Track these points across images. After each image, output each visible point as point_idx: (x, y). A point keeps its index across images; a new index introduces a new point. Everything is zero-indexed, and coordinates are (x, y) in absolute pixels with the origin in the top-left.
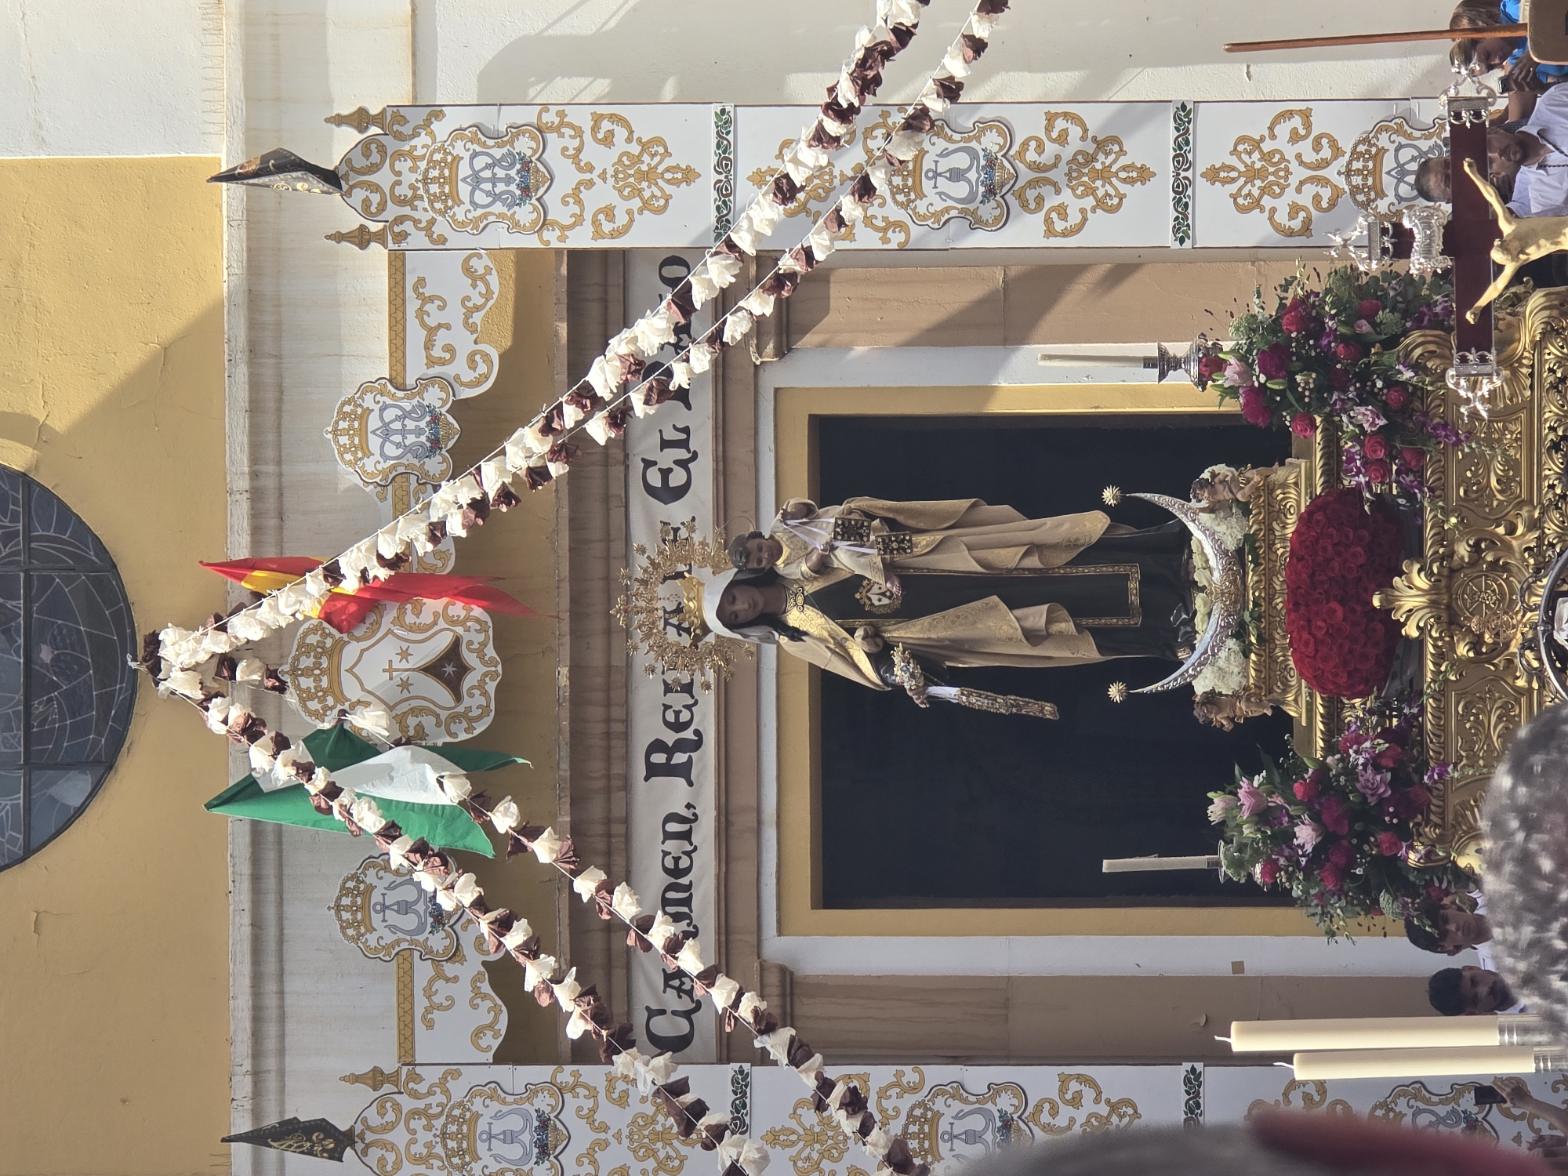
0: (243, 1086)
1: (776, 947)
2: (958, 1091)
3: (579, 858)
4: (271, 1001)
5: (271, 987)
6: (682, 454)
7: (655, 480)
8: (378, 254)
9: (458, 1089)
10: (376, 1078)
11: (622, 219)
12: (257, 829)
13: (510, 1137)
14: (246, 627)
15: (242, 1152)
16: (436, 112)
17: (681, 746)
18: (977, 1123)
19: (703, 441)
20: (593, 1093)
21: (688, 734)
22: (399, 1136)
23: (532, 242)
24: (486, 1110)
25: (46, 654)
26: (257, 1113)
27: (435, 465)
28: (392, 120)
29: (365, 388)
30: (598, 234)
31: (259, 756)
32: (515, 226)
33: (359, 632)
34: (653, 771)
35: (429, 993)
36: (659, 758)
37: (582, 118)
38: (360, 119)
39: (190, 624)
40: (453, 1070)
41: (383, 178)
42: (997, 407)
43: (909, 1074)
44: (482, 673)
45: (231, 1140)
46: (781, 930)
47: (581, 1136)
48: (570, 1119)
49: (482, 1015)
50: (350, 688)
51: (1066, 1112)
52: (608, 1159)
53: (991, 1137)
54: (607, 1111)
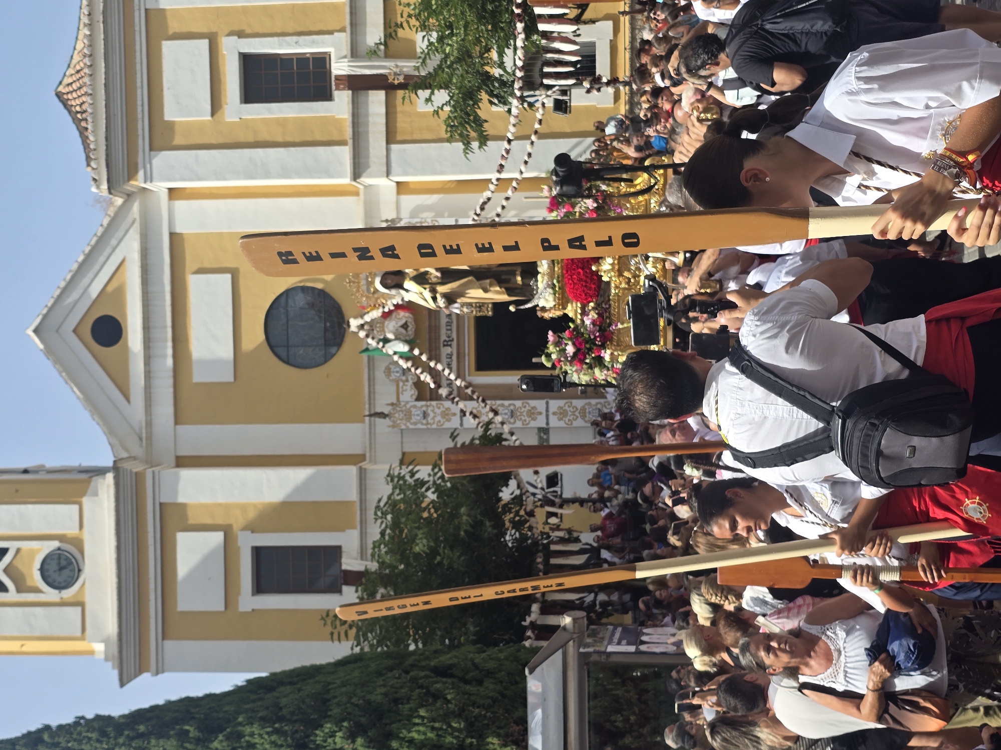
0: (367, 406)
1: (468, 378)
2: (503, 405)
3: (430, 359)
4: (372, 390)
5: (372, 387)
9: (408, 406)
10: (392, 404)
12: (369, 357)
13: (418, 415)
14: (367, 318)
15: (367, 419)
16: (401, 219)
17: (450, 341)
18: (506, 411)
20: (433, 406)
21: (451, 338)
22: (397, 415)
24: (413, 410)
25: (328, 324)
26: (370, 411)
28: (393, 221)
31: (370, 341)
33: (388, 319)
34: (444, 346)
35: (402, 388)
36: (445, 343)
38: (387, 220)
39: (355, 317)
40: (407, 403)
43: (495, 401)
44: (411, 327)
45: (365, 416)
46: (469, 375)
47: (432, 415)
48: (429, 411)
49: (413, 392)
50: (386, 330)
51: (523, 409)
52: (437, 419)
53: (509, 414)
54: (437, 410)
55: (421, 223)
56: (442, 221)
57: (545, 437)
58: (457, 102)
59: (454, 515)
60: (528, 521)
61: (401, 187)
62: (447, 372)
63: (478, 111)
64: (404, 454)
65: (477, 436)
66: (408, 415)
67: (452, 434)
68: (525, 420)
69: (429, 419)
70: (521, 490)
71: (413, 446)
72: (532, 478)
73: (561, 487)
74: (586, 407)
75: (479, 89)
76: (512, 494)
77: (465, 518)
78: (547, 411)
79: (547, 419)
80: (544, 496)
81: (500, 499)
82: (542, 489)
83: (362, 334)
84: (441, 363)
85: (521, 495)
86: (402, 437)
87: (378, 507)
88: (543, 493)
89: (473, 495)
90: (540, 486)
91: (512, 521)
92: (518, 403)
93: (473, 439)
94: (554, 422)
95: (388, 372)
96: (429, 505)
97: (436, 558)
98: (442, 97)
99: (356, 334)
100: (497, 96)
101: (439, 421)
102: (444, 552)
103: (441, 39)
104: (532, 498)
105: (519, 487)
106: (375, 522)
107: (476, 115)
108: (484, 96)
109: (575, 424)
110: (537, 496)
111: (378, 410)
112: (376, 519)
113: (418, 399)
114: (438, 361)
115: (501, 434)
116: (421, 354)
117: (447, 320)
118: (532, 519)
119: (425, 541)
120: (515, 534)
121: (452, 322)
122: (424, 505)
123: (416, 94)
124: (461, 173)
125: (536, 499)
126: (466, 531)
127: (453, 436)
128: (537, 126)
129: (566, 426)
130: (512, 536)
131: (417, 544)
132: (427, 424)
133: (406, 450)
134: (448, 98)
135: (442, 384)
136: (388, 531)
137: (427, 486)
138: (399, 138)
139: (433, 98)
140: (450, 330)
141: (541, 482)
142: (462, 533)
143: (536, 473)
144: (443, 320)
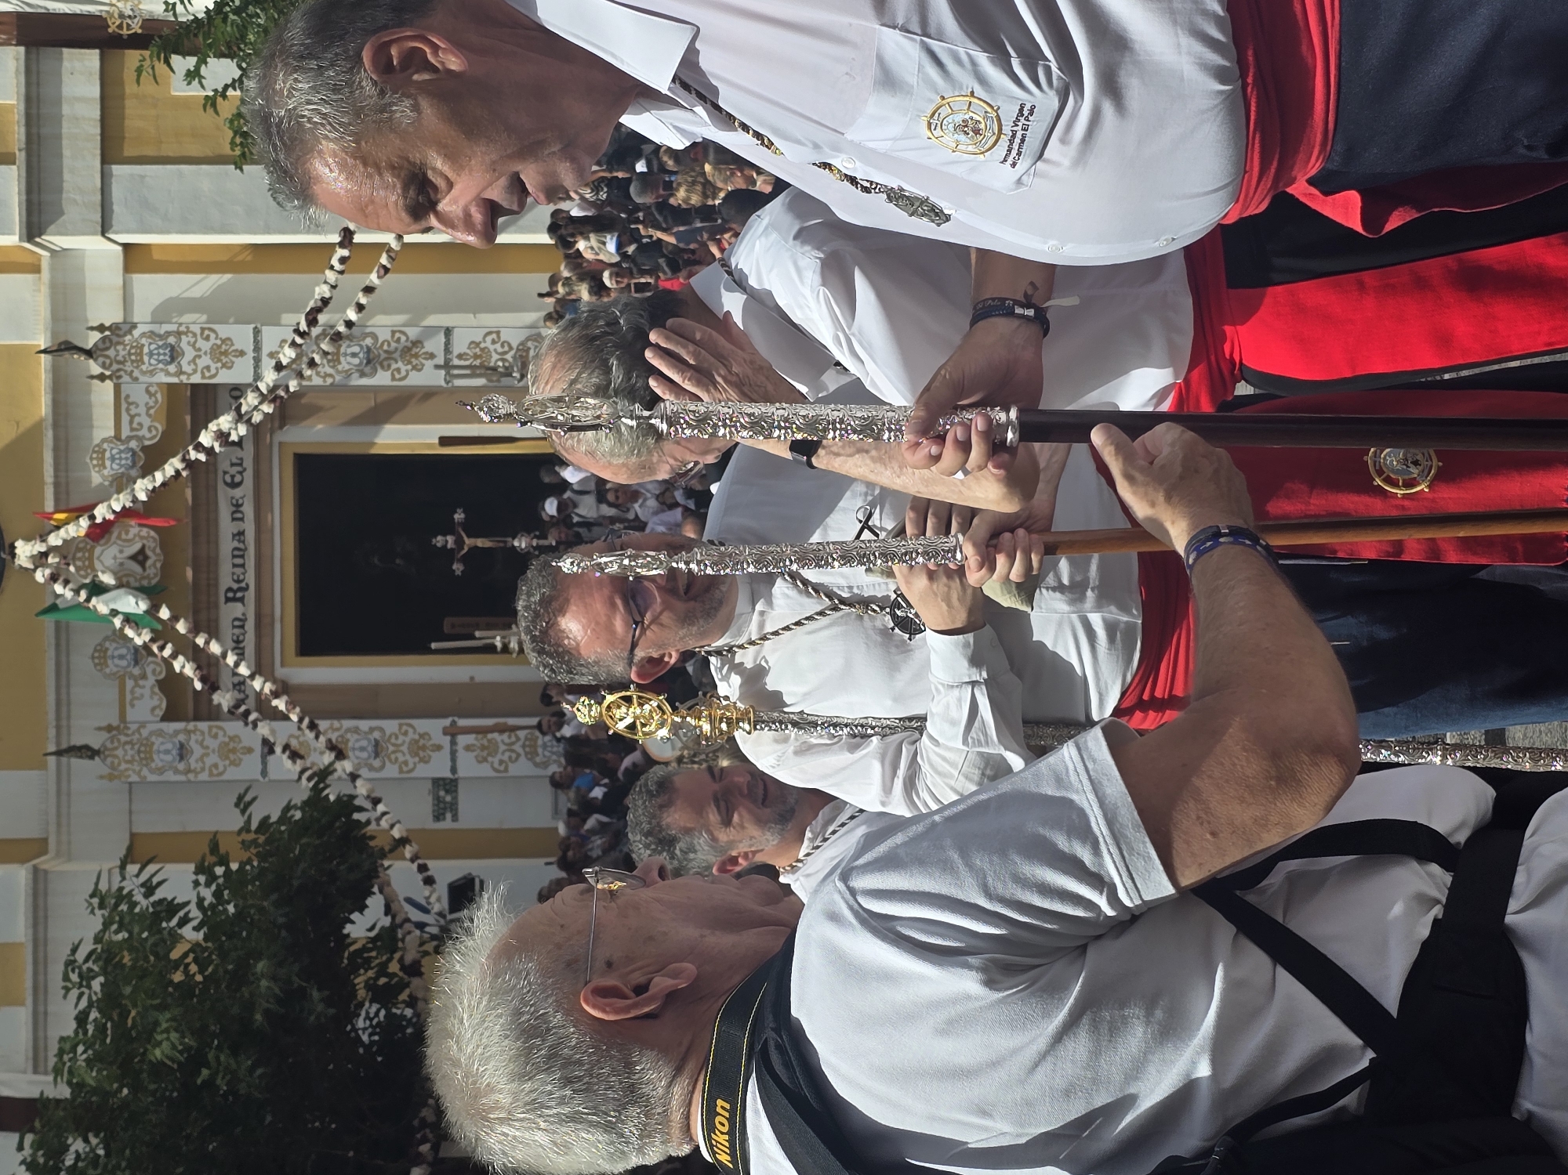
0: (52, 732)
1: (280, 672)
2: (356, 730)
3: (196, 630)
4: (64, 696)
5: (64, 691)
6: (239, 469)
7: (228, 479)
8: (109, 385)
9: (145, 733)
10: (109, 728)
11: (213, 371)
12: (58, 624)
13: (167, 752)
14: (55, 540)
15: (52, 760)
16: (134, 326)
17: (240, 589)
18: (364, 743)
19: (249, 463)
20: (203, 733)
21: (243, 585)
22: (120, 752)
23: (175, 380)
24: (157, 741)
26: (58, 743)
27: (134, 473)
28: (114, 328)
29: (104, 440)
30: (203, 377)
31: (58, 588)
32: (168, 374)
33: (102, 542)
34: (228, 600)
35: (132, 692)
36: (230, 595)
37: (196, 329)
38: (101, 328)
39: (28, 539)
40: (143, 725)
41: (111, 353)
42: (374, 451)
43: (336, 724)
44: (154, 560)
45: (46, 754)
46: (283, 665)
47: (198, 751)
48: (193, 743)
49: (155, 702)
50: (97, 565)
51: (401, 738)
52: (209, 761)
53: (370, 750)
54: (209, 741)
55: (179, 334)
56: (224, 331)
57: (448, 798)
59: (241, 976)
60: (407, 985)
61: (135, 257)
62: (231, 659)
64: (133, 836)
65: (298, 800)
66: (145, 752)
67: (240, 798)
68: (406, 763)
69: (193, 762)
70: (393, 918)
71: (154, 821)
72: (421, 893)
76: (371, 929)
77: (264, 983)
78: (453, 740)
79: (453, 759)
80: (444, 929)
81: (343, 940)
82: (441, 914)
83: (40, 576)
84: (218, 639)
85: (394, 927)
86: (130, 800)
87: (70, 963)
88: (442, 922)
89: (284, 933)
90: (436, 908)
91: (370, 986)
92: (390, 726)
93: (288, 808)
94: (468, 766)
95: (100, 655)
96: (186, 955)
97: (200, 1073)
98: (223, 69)
99: (29, 573)
101: (215, 766)
102: (217, 1058)
104: (418, 932)
105: (388, 910)
106: (65, 997)
109: (515, 769)
110: (428, 929)
111: (78, 740)
112: (67, 990)
113: (169, 716)
114: (214, 633)
115: (352, 797)
116: (175, 618)
117: (236, 544)
118: (416, 982)
119: (174, 1036)
120: (377, 1014)
121: (246, 549)
122: (175, 955)
123: (167, 62)
125: (426, 936)
126: (267, 1013)
127: (243, 804)
129: (494, 774)
130: (371, 1020)
131: (159, 1044)
132: (188, 771)
133: (139, 828)
134: (237, 73)
135: (222, 685)
136: (94, 1014)
137: (181, 913)
138: (128, 151)
139: (203, 70)
140: (243, 566)
141: (439, 900)
142: (258, 1017)
143: (429, 881)
144: (227, 545)
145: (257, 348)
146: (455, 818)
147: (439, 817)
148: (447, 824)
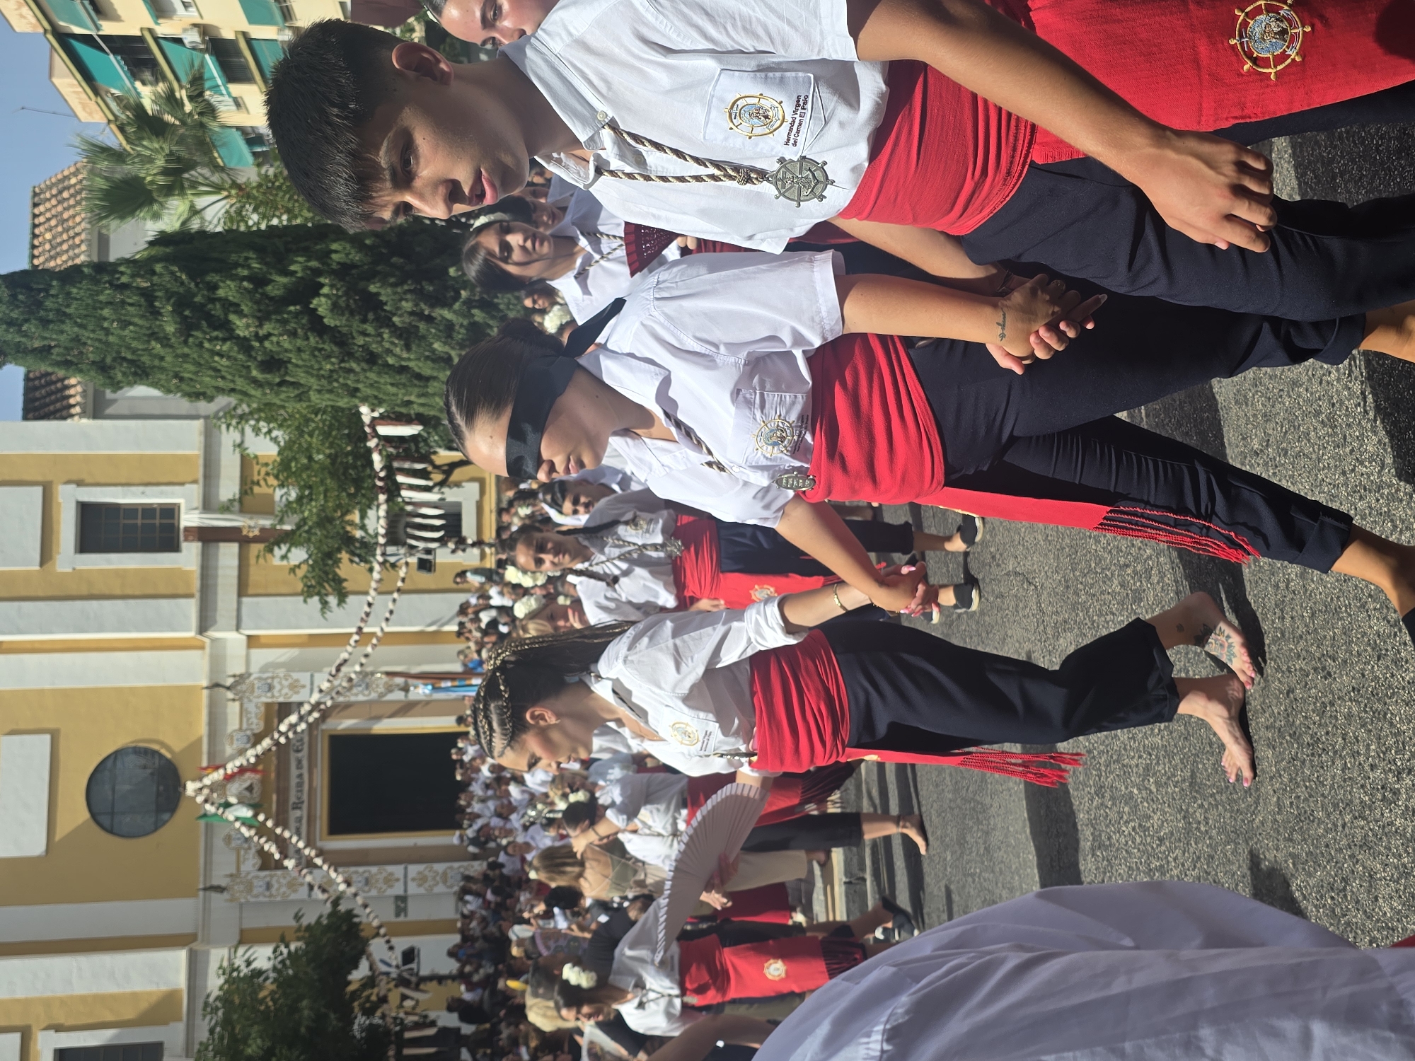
0: (201, 879)
1: (319, 844)
2: (356, 872)
3: (276, 825)
4: (208, 859)
5: (208, 856)
6: (301, 745)
7: (295, 748)
8: (237, 704)
9: (249, 877)
10: (231, 875)
11: (289, 695)
12: (207, 825)
13: (260, 886)
14: (207, 781)
15: (201, 893)
16: (250, 675)
17: (300, 803)
18: (361, 880)
19: (306, 743)
21: (302, 800)
22: (236, 888)
23: (269, 700)
24: (256, 882)
25: (161, 788)
26: (205, 884)
27: (249, 745)
28: (241, 676)
29: (235, 731)
30: (284, 698)
31: (208, 806)
32: (267, 697)
33: (231, 782)
34: (294, 809)
35: (243, 857)
36: (295, 806)
37: (282, 675)
38: (234, 676)
39: (193, 780)
40: (248, 873)
41: (239, 688)
43: (346, 869)
44: (257, 789)
45: (199, 890)
46: (321, 840)
47: (276, 886)
48: (274, 882)
49: (255, 861)
50: (228, 793)
51: (379, 876)
52: (283, 889)
53: (364, 882)
54: (282, 880)
55: (273, 678)
56: (295, 675)
57: (402, 905)
58: (315, 561)
59: (294, 1008)
60: (380, 1007)
61: (252, 641)
62: (294, 839)
63: (337, 570)
64: (242, 931)
65: (325, 914)
66: (249, 887)
68: (382, 888)
69: (274, 891)
71: (254, 921)
72: (387, 955)
73: (419, 964)
74: (449, 871)
75: (339, 550)
77: (306, 1012)
78: (406, 876)
79: (405, 885)
80: (400, 975)
82: (397, 967)
83: (200, 799)
84: (290, 830)
85: (373, 976)
86: (241, 912)
87: (206, 1004)
88: (398, 971)
89: (317, 984)
90: (394, 963)
91: (361, 1008)
92: (374, 869)
93: (321, 917)
94: (413, 889)
95: (228, 839)
96: (266, 996)
98: (299, 555)
99: (193, 798)
100: (359, 556)
101: (284, 893)
103: (300, 499)
104: (385, 978)
105: (371, 968)
106: (204, 1019)
107: (336, 574)
108: (344, 556)
109: (436, 890)
110: (391, 975)
111: (215, 882)
112: (204, 1016)
113: (262, 868)
114: (285, 827)
115: (352, 910)
116: (266, 819)
117: (298, 780)
118: (385, 1005)
119: (259, 1041)
120: (364, 1022)
121: (303, 783)
122: (262, 995)
123: (272, 550)
124: (319, 627)
125: (390, 981)
126: (307, 1027)
127: (297, 917)
128: (400, 584)
129: (426, 892)
130: (361, 1025)
131: (249, 1046)
133: (246, 925)
134: (306, 556)
135: (288, 854)
136: (218, 1029)
137: (264, 975)
138: (251, 591)
139: (289, 555)
140: (302, 791)
141: (396, 958)
142: (303, 1030)
143: (391, 948)
144: (294, 781)
145: (312, 683)
146: (406, 915)
147: (398, 915)
148: (402, 918)
